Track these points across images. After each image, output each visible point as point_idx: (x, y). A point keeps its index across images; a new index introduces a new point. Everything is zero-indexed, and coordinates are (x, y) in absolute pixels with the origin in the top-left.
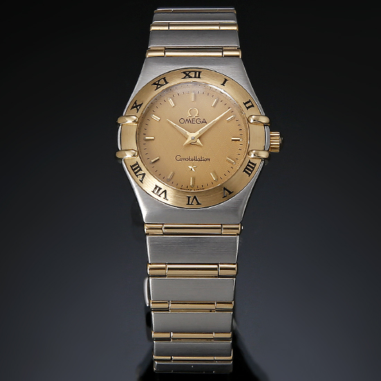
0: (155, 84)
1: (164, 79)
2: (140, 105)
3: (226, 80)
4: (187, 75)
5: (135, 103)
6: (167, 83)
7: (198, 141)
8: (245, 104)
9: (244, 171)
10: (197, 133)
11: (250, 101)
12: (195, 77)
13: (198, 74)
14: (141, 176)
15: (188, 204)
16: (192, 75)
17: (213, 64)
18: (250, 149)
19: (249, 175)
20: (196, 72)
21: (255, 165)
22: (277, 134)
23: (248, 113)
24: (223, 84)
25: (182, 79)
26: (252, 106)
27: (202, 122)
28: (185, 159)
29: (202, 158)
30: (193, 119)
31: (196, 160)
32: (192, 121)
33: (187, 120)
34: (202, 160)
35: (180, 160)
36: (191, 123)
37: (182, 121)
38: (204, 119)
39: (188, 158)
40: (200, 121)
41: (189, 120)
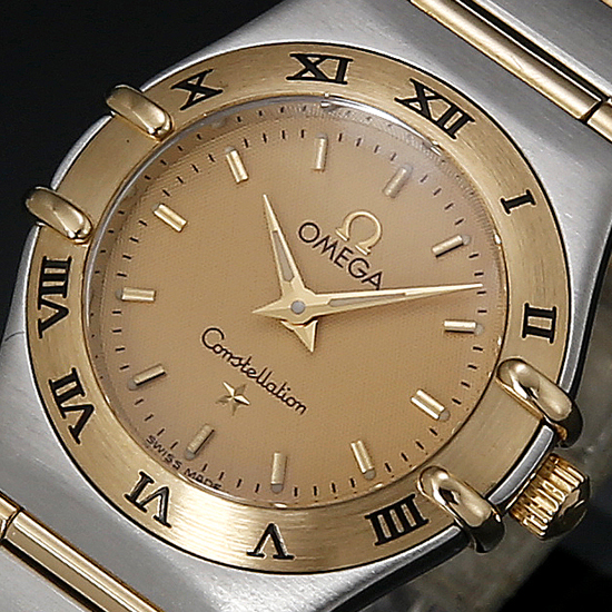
0: (302, 58)
1: (344, 62)
2: (210, 93)
3: (528, 198)
4: (421, 99)
5: (202, 76)
6: (340, 80)
8: (529, 312)
10: (325, 299)
11: (552, 314)
12: (440, 124)
13: (455, 120)
15: (132, 499)
16: (438, 109)
18: (437, 462)
20: (454, 109)
21: (420, 522)
23: (518, 345)
24: (507, 205)
25: (397, 100)
26: (550, 334)
27: (369, 279)
28: (232, 357)
29: (282, 389)
30: (346, 249)
31: (262, 383)
32: (341, 255)
33: (327, 239)
34: (281, 395)
35: (213, 348)
36: (331, 258)
37: (309, 233)
38: (379, 274)
39: (241, 359)
40: (365, 270)
41: (334, 245)
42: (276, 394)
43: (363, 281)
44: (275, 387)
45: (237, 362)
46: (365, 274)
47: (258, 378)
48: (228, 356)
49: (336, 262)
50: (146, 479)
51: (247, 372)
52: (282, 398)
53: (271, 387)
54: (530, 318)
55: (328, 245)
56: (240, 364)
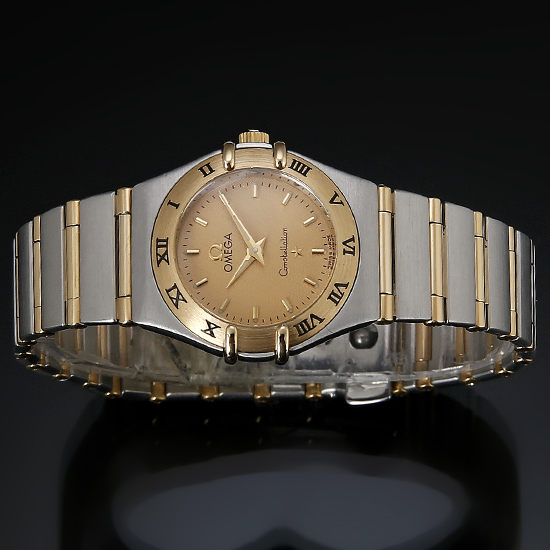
0: (176, 305)
1: (168, 291)
3: (170, 203)
4: (162, 258)
5: (205, 331)
6: (175, 286)
8: (206, 175)
11: (201, 169)
12: (166, 246)
13: (162, 243)
14: (315, 320)
15: (353, 253)
16: (162, 251)
20: (158, 247)
21: (295, 161)
23: (219, 170)
24: (177, 206)
25: (169, 265)
26: (208, 165)
50: (345, 252)
54: (207, 173)
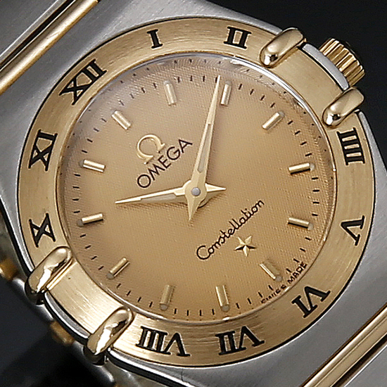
0: (33, 160)
1: (40, 135)
2: (47, 221)
3: (153, 33)
4: (75, 90)
5: (33, 227)
6: (53, 138)
7: (210, 188)
8: (230, 42)
9: (348, 160)
10: (196, 174)
11: (233, 30)
12: (94, 79)
13: (94, 70)
15: (307, 313)
16: (84, 80)
17: (100, 27)
19: (362, 158)
20: (85, 71)
21: (354, 133)
22: (333, 44)
24: (157, 45)
25: (73, 104)
26: (245, 34)
27: (182, 149)
28: (218, 243)
29: (245, 213)
30: (159, 160)
31: (239, 226)
32: (163, 163)
33: (150, 171)
34: (249, 215)
35: (210, 253)
36: (164, 170)
37: (144, 181)
38: (180, 141)
39: (221, 237)
40: (176, 149)
41: (155, 166)
42: (248, 218)
43: (183, 152)
44: (243, 218)
45: (222, 240)
46: (178, 150)
47: (235, 228)
48: (217, 245)
49: (166, 167)
50: (297, 301)
51: (230, 234)
52: (251, 215)
53: (243, 221)
54: (234, 42)
55: (155, 171)
56: (224, 238)
